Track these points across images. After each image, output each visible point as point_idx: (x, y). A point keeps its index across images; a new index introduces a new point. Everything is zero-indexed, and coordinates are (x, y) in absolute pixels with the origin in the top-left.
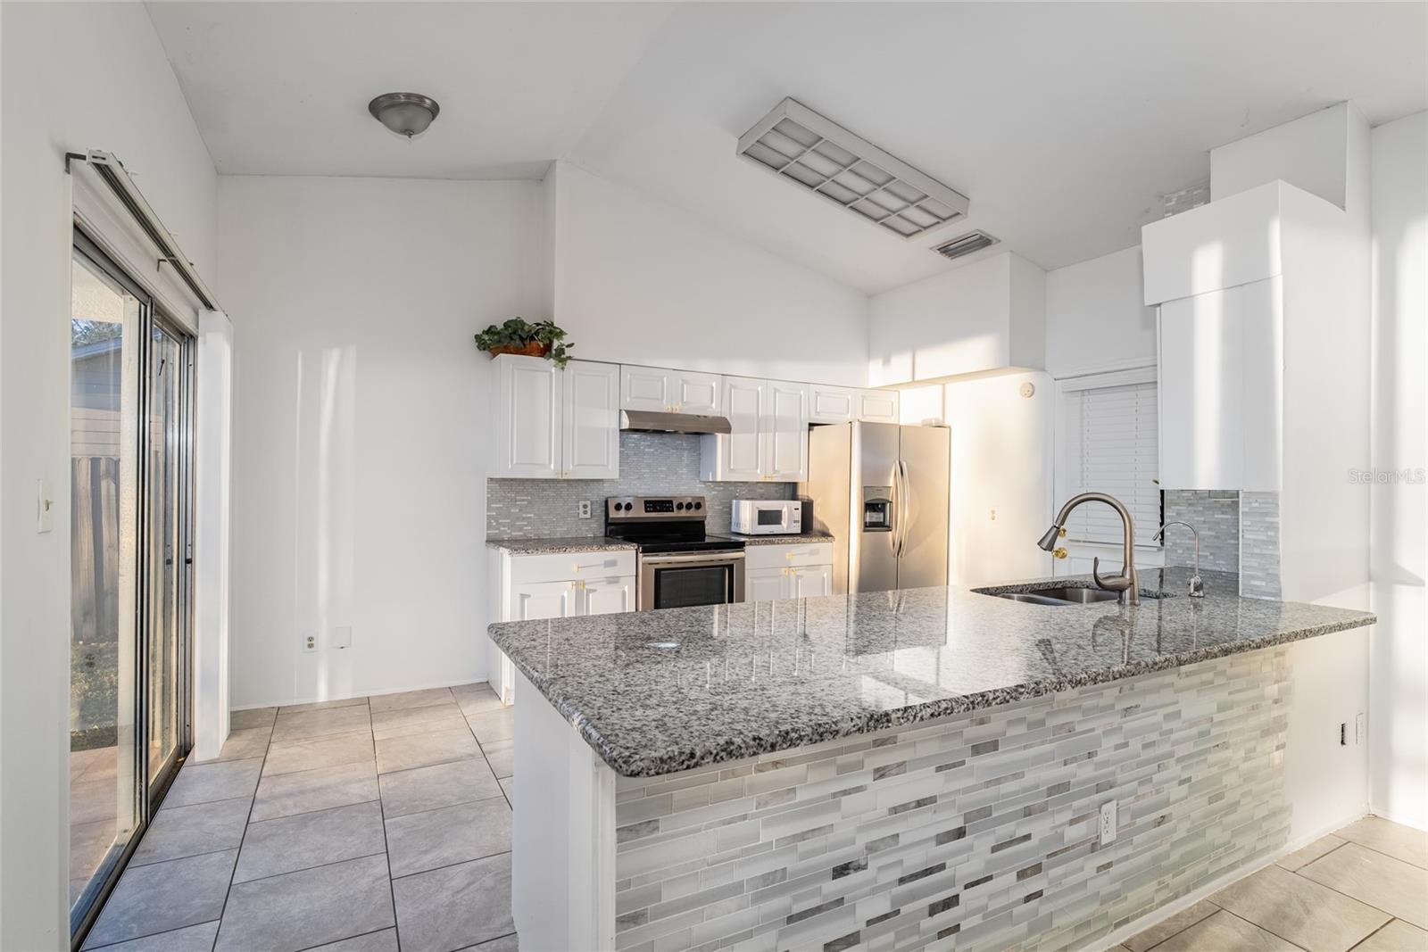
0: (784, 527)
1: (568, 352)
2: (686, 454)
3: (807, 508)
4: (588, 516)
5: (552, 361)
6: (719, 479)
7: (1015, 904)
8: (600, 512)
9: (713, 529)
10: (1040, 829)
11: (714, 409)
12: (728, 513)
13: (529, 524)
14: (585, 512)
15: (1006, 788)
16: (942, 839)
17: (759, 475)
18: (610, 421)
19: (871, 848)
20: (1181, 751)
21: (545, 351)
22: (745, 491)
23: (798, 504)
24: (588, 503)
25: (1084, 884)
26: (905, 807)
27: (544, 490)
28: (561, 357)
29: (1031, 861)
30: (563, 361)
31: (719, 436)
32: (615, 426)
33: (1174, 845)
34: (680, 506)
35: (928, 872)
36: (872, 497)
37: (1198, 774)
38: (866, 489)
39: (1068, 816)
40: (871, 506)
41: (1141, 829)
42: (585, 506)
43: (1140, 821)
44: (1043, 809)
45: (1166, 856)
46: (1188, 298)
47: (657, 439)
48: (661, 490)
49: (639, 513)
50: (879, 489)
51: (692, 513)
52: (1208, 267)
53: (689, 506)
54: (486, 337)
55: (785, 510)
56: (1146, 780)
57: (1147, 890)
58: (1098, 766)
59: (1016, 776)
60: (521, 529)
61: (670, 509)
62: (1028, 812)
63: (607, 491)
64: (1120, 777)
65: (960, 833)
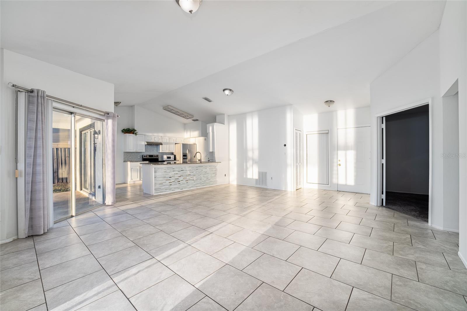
0: (171, 159)
1: (137, 133)
2: (155, 148)
3: (175, 156)
5: (135, 135)
6: (161, 152)
7: (186, 183)
8: (142, 157)
9: (160, 160)
10: (188, 177)
11: (160, 141)
12: (162, 157)
14: (139, 157)
16: (179, 177)
17: (167, 151)
18: (144, 143)
20: (203, 174)
21: (133, 133)
22: (165, 154)
23: (174, 156)
25: (192, 183)
26: (175, 174)
28: (136, 134)
29: (187, 180)
30: (136, 135)
31: (161, 145)
32: (144, 144)
33: (203, 182)
34: (154, 156)
35: (177, 179)
36: (185, 154)
37: (205, 176)
38: (183, 153)
39: (191, 177)
40: (184, 156)
41: (198, 180)
43: (198, 179)
44: (188, 176)
45: (201, 182)
46: (210, 133)
47: (150, 146)
48: (151, 154)
49: (148, 157)
50: (185, 153)
51: (156, 157)
52: (211, 128)
53: (156, 156)
54: (124, 131)
55: (171, 157)
56: (199, 175)
57: (199, 185)
58: (193, 173)
60: (129, 160)
61: (153, 157)
62: (186, 176)
63: (143, 154)
64: (196, 175)
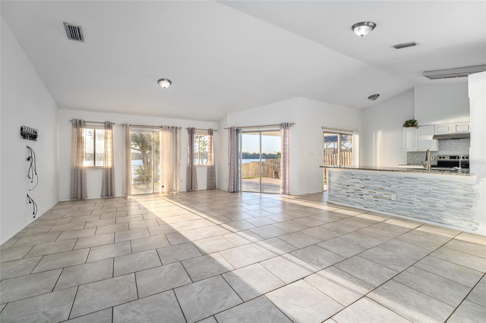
4: (434, 159)
5: (415, 127)
7: (373, 200)
8: (436, 159)
10: (378, 193)
13: (417, 161)
14: (433, 159)
15: (371, 185)
16: (361, 188)
18: (432, 138)
19: (351, 185)
20: (417, 193)
24: (434, 157)
25: (389, 204)
26: (355, 182)
27: (421, 154)
29: (376, 196)
30: (417, 127)
33: (416, 209)
35: (359, 191)
37: (425, 200)
39: (384, 193)
42: (433, 157)
43: (404, 201)
44: (378, 190)
49: (447, 159)
53: (464, 158)
56: (405, 195)
57: (406, 213)
58: (391, 188)
59: (373, 184)
60: (415, 162)
62: (375, 190)
64: (397, 192)
65: (364, 188)
